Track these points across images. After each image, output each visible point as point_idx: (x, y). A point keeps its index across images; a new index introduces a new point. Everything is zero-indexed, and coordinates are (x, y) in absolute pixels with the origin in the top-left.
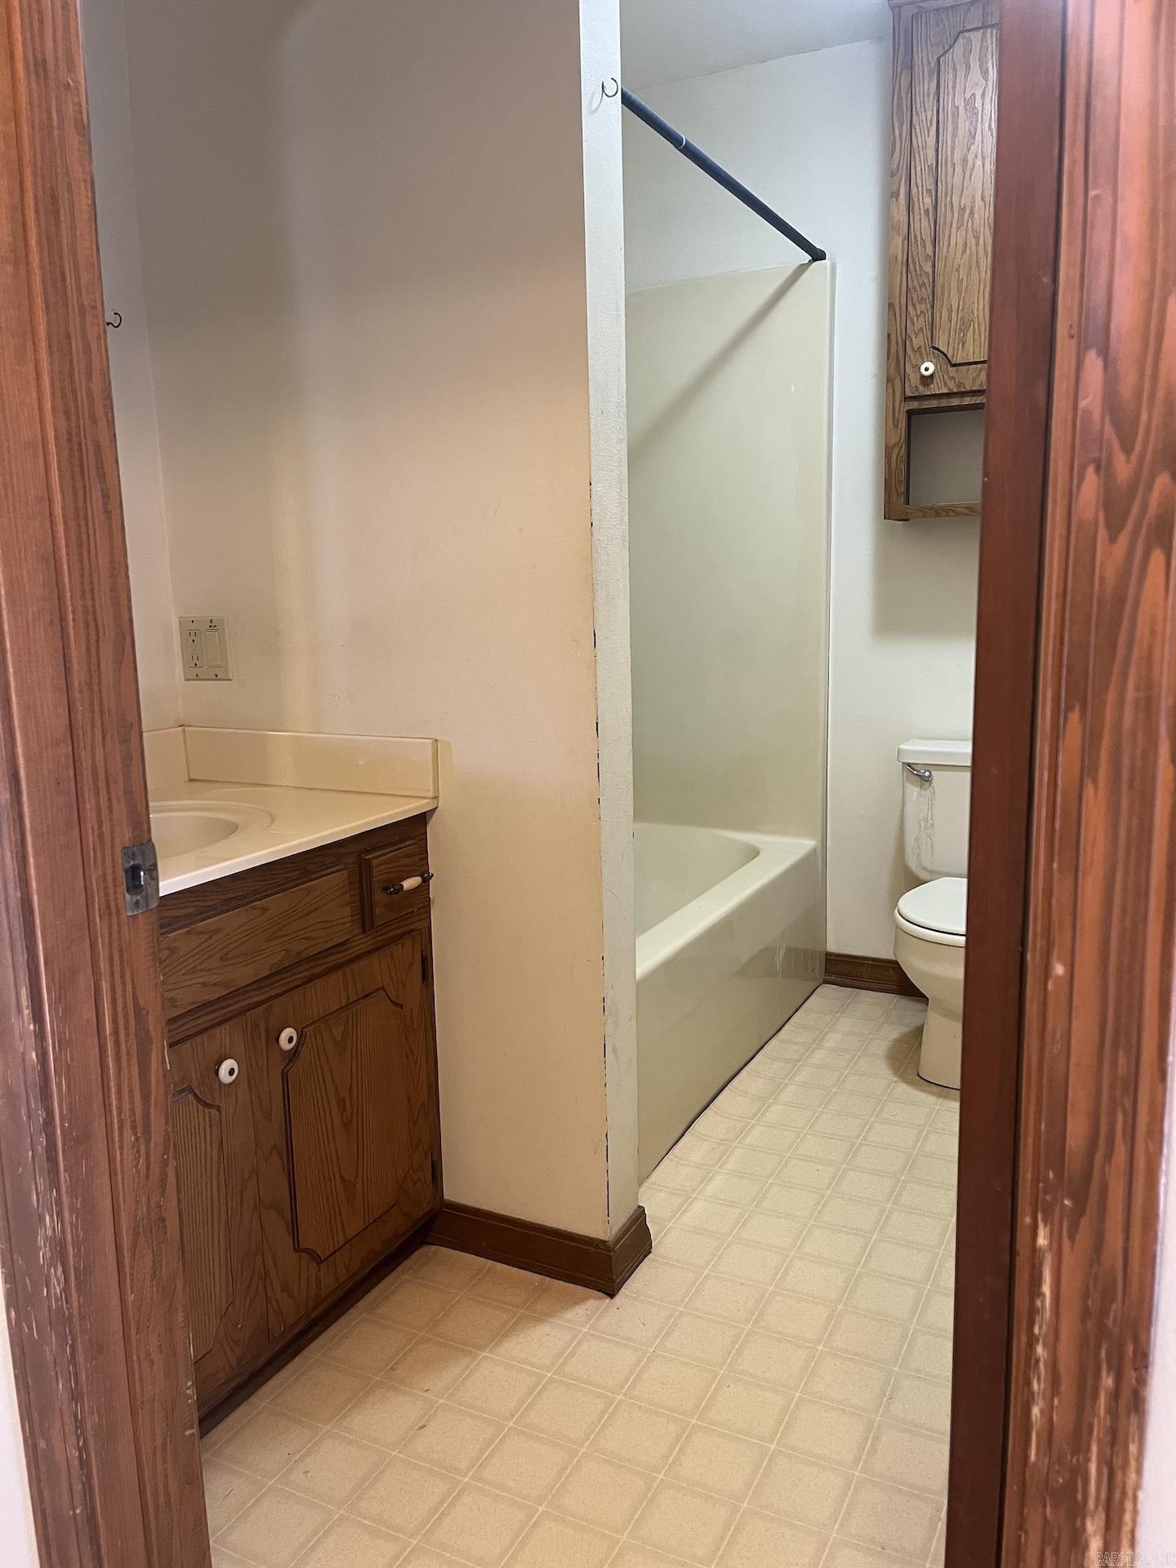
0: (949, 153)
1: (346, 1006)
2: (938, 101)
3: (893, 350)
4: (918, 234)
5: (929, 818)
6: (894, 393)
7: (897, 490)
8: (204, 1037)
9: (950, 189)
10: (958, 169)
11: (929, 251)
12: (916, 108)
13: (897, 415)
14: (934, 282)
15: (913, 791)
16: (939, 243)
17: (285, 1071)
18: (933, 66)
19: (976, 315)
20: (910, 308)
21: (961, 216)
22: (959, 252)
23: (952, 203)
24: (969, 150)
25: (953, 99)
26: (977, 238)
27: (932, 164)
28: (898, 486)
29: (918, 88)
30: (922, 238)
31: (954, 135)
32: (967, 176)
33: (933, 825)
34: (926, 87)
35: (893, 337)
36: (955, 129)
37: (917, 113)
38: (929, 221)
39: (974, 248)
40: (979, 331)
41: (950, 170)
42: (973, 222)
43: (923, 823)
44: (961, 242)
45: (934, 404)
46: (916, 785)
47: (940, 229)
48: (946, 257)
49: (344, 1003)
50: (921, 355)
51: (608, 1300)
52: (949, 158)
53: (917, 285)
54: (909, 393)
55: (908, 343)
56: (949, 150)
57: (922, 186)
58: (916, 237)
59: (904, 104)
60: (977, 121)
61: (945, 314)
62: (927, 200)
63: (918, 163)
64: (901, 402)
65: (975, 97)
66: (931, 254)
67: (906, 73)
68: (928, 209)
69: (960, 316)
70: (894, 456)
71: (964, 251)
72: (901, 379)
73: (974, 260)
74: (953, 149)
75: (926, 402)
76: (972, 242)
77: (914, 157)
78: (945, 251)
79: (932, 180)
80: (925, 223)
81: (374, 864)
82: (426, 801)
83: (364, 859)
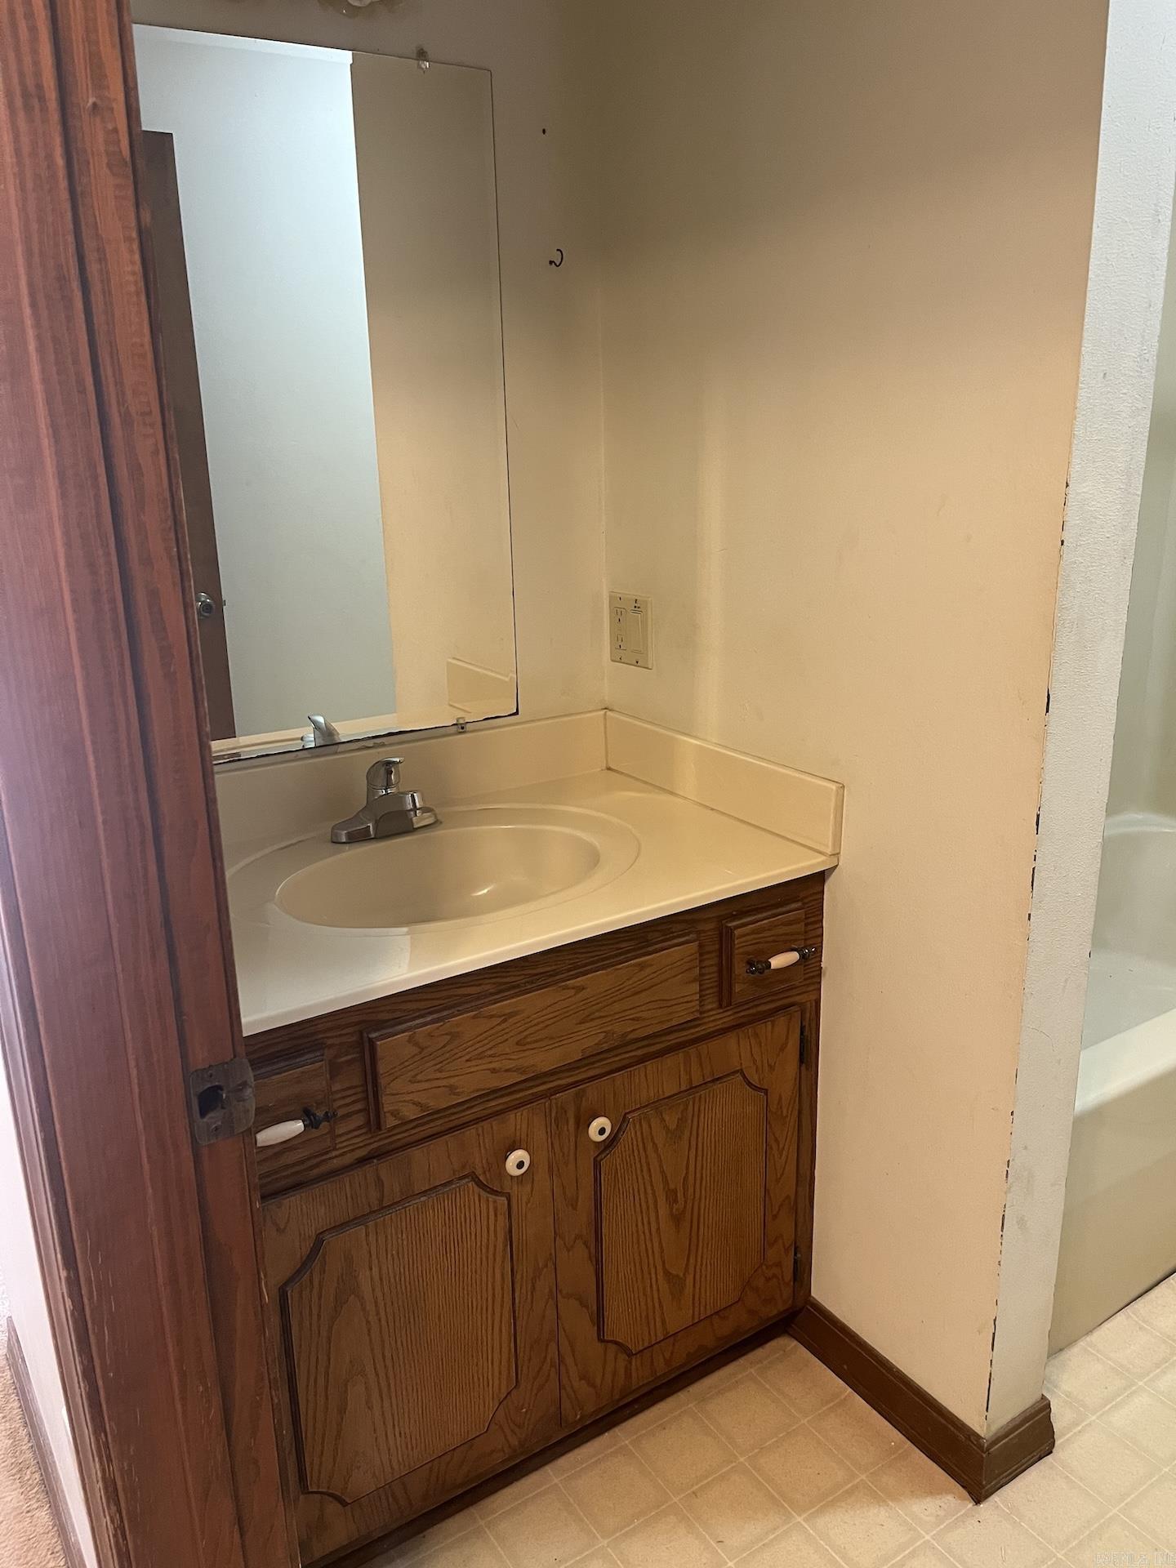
1: (686, 1091)
8: (494, 1123)
17: (599, 1159)
49: (683, 1088)
51: (970, 1505)
81: (737, 932)
82: (823, 858)
83: (727, 927)
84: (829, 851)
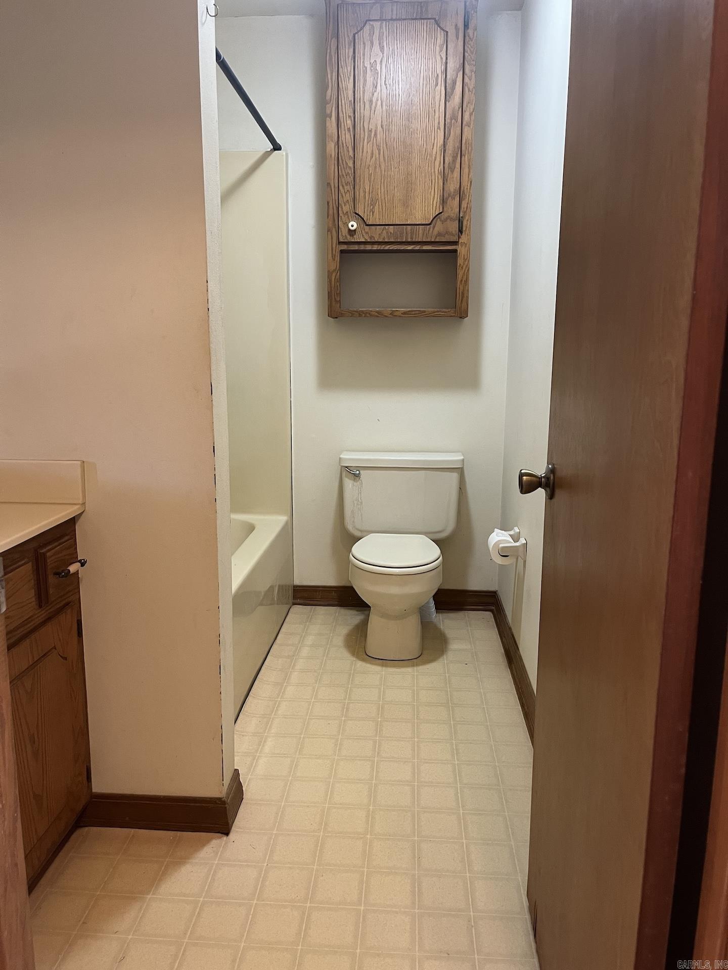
0: (362, 96)
1: (32, 665)
2: (354, 62)
3: (331, 212)
4: (344, 142)
5: (359, 499)
6: (332, 238)
7: (335, 299)
9: (362, 118)
10: (367, 106)
11: (351, 153)
12: (341, 63)
13: (334, 252)
14: (354, 173)
15: (349, 483)
16: (357, 149)
18: (351, 38)
19: (380, 196)
20: (341, 187)
21: (369, 136)
22: (369, 158)
23: (364, 127)
24: (373, 95)
25: (363, 62)
26: (379, 150)
27: (351, 100)
28: (336, 297)
29: (341, 51)
30: (346, 145)
31: (365, 84)
32: (372, 112)
33: (361, 503)
34: (346, 52)
35: (331, 204)
36: (365, 80)
37: (342, 67)
38: (350, 135)
39: (377, 156)
40: (382, 206)
41: (362, 106)
42: (376, 140)
43: (356, 502)
44: (369, 152)
45: (356, 247)
46: (350, 479)
47: (357, 141)
48: (361, 160)
50: (348, 217)
51: (225, 838)
52: (362, 98)
53: (344, 174)
54: (341, 240)
55: (340, 209)
56: (361, 92)
57: (346, 113)
58: (343, 144)
59: (333, 60)
60: (377, 78)
61: (362, 194)
62: (349, 122)
63: (343, 99)
64: (336, 244)
65: (376, 62)
66: (352, 156)
67: (334, 41)
68: (349, 128)
69: (370, 196)
70: (333, 278)
71: (372, 157)
72: (336, 231)
73: (378, 163)
74: (364, 93)
75: (351, 246)
76: (376, 152)
77: (341, 94)
78: (361, 154)
79: (352, 110)
80: (348, 136)
81: (48, 554)
82: (77, 507)
83: (40, 553)
84: (80, 501)
